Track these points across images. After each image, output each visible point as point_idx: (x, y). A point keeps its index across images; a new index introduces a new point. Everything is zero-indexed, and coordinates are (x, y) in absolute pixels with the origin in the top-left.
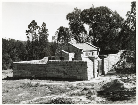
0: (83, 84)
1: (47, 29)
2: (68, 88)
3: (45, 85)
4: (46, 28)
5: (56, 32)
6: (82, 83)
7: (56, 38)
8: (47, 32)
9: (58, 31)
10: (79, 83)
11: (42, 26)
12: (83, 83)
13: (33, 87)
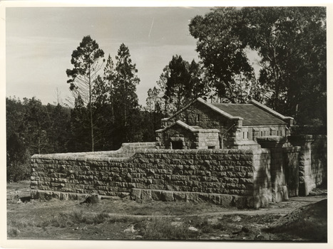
0: (239, 219)
1: (132, 64)
2: (192, 228)
3: (125, 220)
4: (130, 60)
5: (162, 76)
6: (236, 215)
7: (162, 94)
8: (133, 72)
9: (167, 74)
10: (229, 216)
11: (117, 58)
12: (240, 215)
13: (88, 223)
